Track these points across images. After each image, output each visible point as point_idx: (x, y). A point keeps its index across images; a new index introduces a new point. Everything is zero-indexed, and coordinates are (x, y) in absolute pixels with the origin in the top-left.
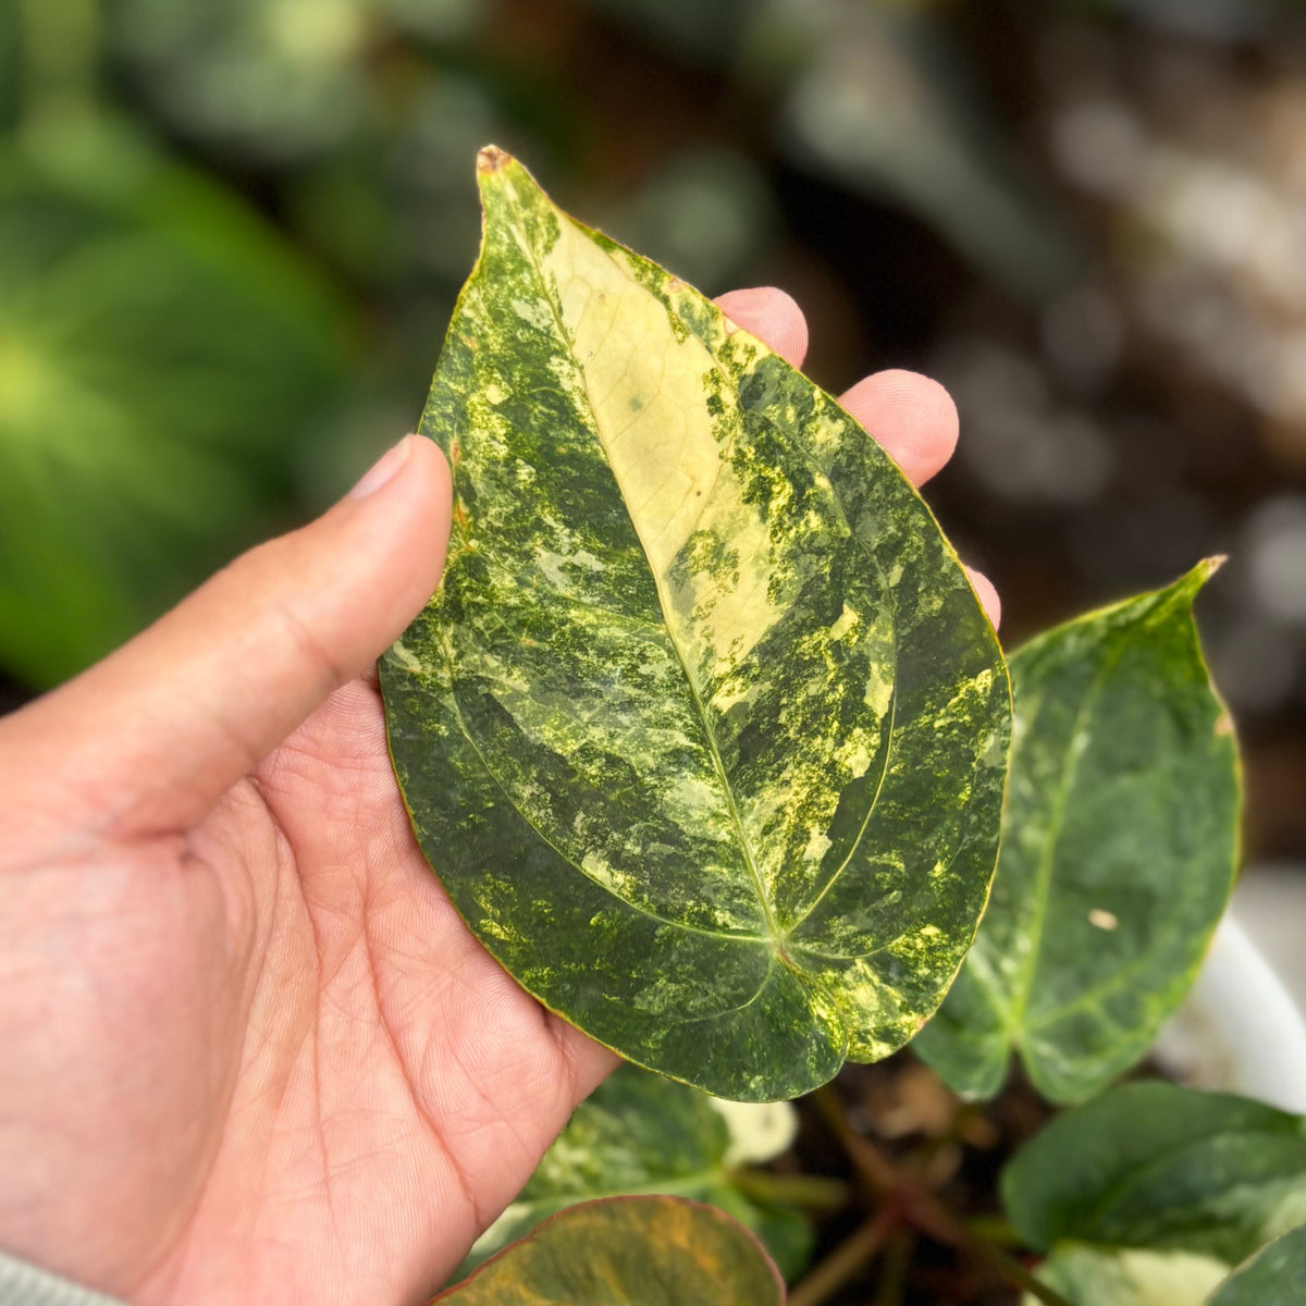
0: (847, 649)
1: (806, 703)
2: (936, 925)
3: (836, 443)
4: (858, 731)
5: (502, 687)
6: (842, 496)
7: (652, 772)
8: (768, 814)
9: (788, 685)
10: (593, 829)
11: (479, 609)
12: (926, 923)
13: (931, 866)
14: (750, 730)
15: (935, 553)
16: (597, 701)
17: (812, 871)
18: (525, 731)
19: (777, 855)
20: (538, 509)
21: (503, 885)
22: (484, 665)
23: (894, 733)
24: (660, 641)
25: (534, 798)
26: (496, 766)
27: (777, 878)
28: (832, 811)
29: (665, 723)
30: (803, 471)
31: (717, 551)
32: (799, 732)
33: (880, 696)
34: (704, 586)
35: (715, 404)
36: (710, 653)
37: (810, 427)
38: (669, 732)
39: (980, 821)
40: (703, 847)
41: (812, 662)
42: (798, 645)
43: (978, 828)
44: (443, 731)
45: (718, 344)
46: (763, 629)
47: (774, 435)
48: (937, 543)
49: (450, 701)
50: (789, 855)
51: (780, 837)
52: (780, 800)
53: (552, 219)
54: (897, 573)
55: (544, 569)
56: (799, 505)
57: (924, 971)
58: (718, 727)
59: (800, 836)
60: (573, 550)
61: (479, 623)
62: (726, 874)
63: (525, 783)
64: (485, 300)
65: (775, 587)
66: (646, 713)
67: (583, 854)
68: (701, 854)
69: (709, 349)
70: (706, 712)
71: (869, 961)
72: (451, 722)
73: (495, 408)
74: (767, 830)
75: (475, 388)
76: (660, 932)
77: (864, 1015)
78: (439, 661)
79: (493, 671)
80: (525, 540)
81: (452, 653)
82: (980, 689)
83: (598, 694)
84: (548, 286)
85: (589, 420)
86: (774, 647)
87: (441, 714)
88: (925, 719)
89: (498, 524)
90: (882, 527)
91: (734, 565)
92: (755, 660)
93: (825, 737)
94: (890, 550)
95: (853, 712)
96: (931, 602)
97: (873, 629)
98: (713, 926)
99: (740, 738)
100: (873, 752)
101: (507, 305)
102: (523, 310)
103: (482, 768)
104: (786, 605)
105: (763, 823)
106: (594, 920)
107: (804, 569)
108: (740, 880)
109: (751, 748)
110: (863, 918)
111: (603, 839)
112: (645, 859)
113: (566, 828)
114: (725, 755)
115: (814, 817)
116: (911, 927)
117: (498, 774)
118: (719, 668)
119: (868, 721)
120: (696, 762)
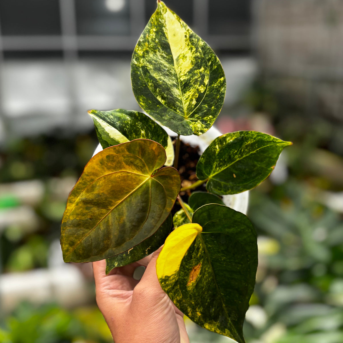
0: (202, 73)
1: (195, 79)
2: (212, 115)
3: (202, 44)
4: (202, 85)
5: (149, 67)
6: (203, 52)
7: (170, 85)
8: (187, 96)
9: (192, 77)
10: (160, 91)
11: (147, 57)
12: (210, 115)
13: (212, 107)
14: (185, 83)
15: (216, 59)
16: (163, 72)
17: (193, 106)
18: (151, 74)
19: (188, 103)
20: (158, 46)
21: (144, 97)
22: (147, 64)
23: (208, 87)
24: (173, 69)
25: (151, 86)
26: (146, 80)
27: (187, 107)
28: (197, 97)
29: (173, 80)
30: (197, 47)
31: (184, 56)
32: (193, 84)
33: (206, 81)
34: (181, 61)
35: (186, 36)
36: (181, 72)
37: (199, 42)
38: (173, 81)
39: (220, 101)
40: (176, 99)
41: (196, 74)
42: (194, 71)
43: (220, 102)
44: (139, 73)
45: (187, 29)
46: (189, 69)
47: (194, 42)
48: (216, 58)
49: (141, 69)
50: (190, 103)
51: (188, 100)
52: (189, 94)
53: (166, 9)
54: (210, 63)
55: (157, 55)
56: (197, 51)
57: (209, 122)
58: (181, 83)
59: (192, 100)
60: (162, 53)
61: (147, 58)
62: (179, 104)
63: (151, 83)
64: (155, 17)
65: (192, 62)
66: (170, 77)
67: (157, 96)
68: (176, 100)
69: (186, 30)
70: (179, 80)
71: (200, 121)
72: (140, 72)
73: (154, 32)
75: (152, 28)
76: (168, 110)
77: (198, 128)
78: (140, 63)
79: (148, 65)
80: (155, 50)
81: (142, 62)
82: (222, 80)
83: (163, 71)
84: (164, 18)
85: (167, 37)
86: (191, 72)
87: (139, 71)
88: (213, 85)
89: (152, 46)
90: (208, 56)
91: (186, 58)
92: (188, 74)
93: (197, 85)
94: (209, 60)
95: (202, 83)
96: (215, 67)
97: (206, 71)
98: (176, 111)
99: (184, 84)
100: (205, 90)
101: (158, 19)
102: (160, 20)
103: (144, 80)
104: (193, 66)
105: (186, 98)
106: (158, 106)
107: (196, 60)
108: (181, 106)
109: (186, 86)
110: (200, 114)
111: (161, 93)
112: (167, 98)
113: (155, 91)
114: (181, 87)
115: (194, 97)
116: (208, 116)
117: (146, 81)
118: (182, 74)
119: (204, 85)
120: (177, 87)
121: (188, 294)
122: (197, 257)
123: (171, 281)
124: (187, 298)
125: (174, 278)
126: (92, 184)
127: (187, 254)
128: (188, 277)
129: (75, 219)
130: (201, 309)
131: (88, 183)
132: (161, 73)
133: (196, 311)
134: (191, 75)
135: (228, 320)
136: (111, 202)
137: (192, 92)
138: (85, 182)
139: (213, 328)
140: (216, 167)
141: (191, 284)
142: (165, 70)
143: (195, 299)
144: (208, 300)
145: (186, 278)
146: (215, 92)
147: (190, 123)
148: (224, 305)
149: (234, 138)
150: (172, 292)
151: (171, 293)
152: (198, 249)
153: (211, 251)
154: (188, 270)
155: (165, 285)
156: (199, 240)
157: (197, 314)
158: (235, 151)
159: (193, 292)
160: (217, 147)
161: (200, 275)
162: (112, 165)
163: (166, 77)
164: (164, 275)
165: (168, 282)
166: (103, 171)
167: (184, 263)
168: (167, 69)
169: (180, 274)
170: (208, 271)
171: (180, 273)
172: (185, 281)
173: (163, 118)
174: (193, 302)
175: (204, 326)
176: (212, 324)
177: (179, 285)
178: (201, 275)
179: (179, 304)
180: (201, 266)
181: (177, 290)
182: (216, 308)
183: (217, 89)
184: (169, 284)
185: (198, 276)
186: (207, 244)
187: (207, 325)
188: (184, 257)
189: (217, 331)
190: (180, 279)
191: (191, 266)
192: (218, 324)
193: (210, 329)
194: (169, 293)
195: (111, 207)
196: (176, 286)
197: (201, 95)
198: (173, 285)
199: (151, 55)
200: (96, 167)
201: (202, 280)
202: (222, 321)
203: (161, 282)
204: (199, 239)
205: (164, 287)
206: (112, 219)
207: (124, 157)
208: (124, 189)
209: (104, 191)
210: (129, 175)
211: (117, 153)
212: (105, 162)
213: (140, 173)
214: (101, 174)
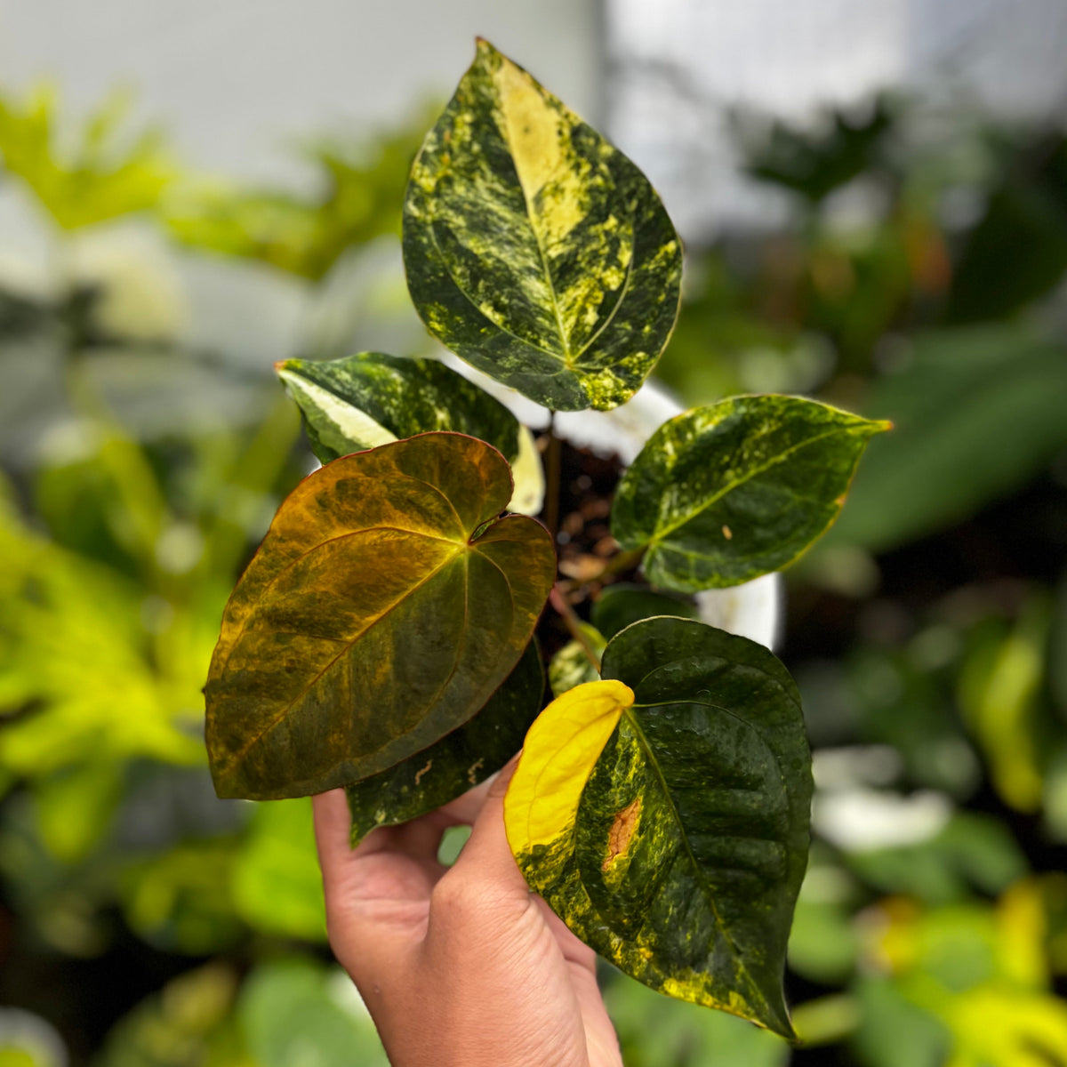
0: (611, 233)
1: (590, 252)
2: (643, 351)
3: (609, 154)
4: (614, 268)
5: (453, 223)
6: (612, 173)
7: (516, 270)
8: (570, 301)
9: (583, 245)
10: (487, 289)
11: (448, 195)
12: (638, 351)
13: (643, 327)
14: (564, 265)
15: (650, 193)
16: (496, 236)
17: (588, 329)
18: (461, 242)
19: (572, 320)
20: (480, 162)
21: (442, 307)
22: (446, 214)
23: (630, 273)
24: (527, 225)
25: (462, 275)
26: (447, 259)
27: (571, 330)
28: (600, 301)
29: (526, 256)
30: (595, 160)
31: (556, 189)
32: (586, 264)
33: (626, 257)
34: (549, 202)
35: (560, 133)
36: (549, 233)
37: (599, 147)
38: (527, 260)
40: (537, 309)
41: (595, 236)
42: (589, 230)
43: (668, 311)
44: (425, 240)
45: (563, 113)
46: (574, 223)
47: (585, 147)
49: (430, 230)
50: (578, 320)
51: (574, 312)
52: (575, 295)
53: (501, 60)
54: (635, 203)
55: (479, 187)
56: (593, 173)
57: (636, 372)
58: (550, 264)
59: (583, 311)
60: (493, 182)
61: (447, 199)
62: (547, 324)
63: (459, 265)
64: (470, 82)
65: (581, 205)
66: (518, 249)
67: (481, 302)
68: (536, 311)
69: (559, 114)
70: (544, 257)
71: (611, 369)
72: (429, 238)
73: (467, 124)
74: (568, 309)
75: (460, 114)
76: (514, 341)
77: (606, 390)
78: (427, 212)
79: (450, 217)
80: (472, 173)
81: (434, 210)
82: (670, 251)
83: (497, 233)
84: (495, 83)
85: (505, 136)
86: (579, 231)
87: (425, 234)
88: (645, 266)
89: (461, 165)
90: (628, 185)
91: (563, 193)
92: (569, 237)
93: (598, 266)
94: (631, 195)
95: (612, 259)
96: (649, 214)
97: (623, 228)
98: (538, 345)
99: (560, 268)
100: (621, 281)
101: (478, 86)
102: (484, 90)
103: (440, 259)
104: (585, 213)
105: (567, 305)
106: (483, 330)
107: (593, 198)
108: (554, 328)
109: (564, 272)
110: (611, 349)
111: (492, 294)
112: (510, 307)
113: (474, 288)
114: (552, 275)
115: (591, 303)
116: (632, 354)
117: (446, 261)
118: (553, 240)
119: (619, 266)
120: (538, 275)
121: (609, 894)
122: (626, 782)
123: (553, 860)
124: (607, 907)
125: (563, 850)
126: (294, 565)
127: (595, 774)
128: (605, 844)
129: (245, 669)
130: (650, 937)
131: (283, 563)
132: (491, 237)
133: (638, 946)
134: (579, 240)
135: (737, 965)
136: (350, 618)
137: (583, 287)
138: (273, 560)
139: (690, 991)
140: (670, 510)
141: (615, 866)
142: (501, 229)
143: (630, 909)
144: (671, 909)
145: (598, 846)
146: (651, 285)
147: (581, 376)
148: (721, 921)
149: (717, 419)
150: (558, 894)
151: (557, 897)
152: (628, 757)
153: (668, 761)
154: (602, 824)
155: (536, 872)
156: (630, 730)
157: (639, 954)
158: (721, 458)
159: (622, 888)
160: (669, 447)
161: (640, 836)
162: (352, 509)
163: (507, 247)
164: (530, 843)
165: (545, 862)
166: (327, 528)
167: (589, 803)
168: (506, 227)
169: (580, 836)
170: (662, 820)
171: (579, 833)
172: (596, 857)
173: (500, 363)
174: (625, 917)
175: (663, 988)
176: (689, 980)
177: (577, 870)
178: (642, 837)
179: (582, 928)
180: (640, 808)
181: (573, 885)
182: (697, 932)
183: (656, 276)
184: (548, 867)
185: (635, 840)
186: (655, 740)
187: (672, 986)
188: (587, 785)
189: (704, 1001)
190: (580, 851)
191: (609, 810)
192: (705, 977)
193: (682, 995)
194: (549, 896)
195: (348, 635)
196: (570, 873)
197: (611, 296)
198: (561, 870)
199: (460, 189)
200: (307, 515)
201: (648, 849)
202: (719, 969)
203: (524, 866)
204: (628, 727)
205: (533, 878)
206: (352, 670)
207: (389, 487)
208: (389, 581)
209: (329, 588)
210: (403, 538)
211: (367, 475)
212: (333, 499)
213: (435, 534)
214: (322, 535)
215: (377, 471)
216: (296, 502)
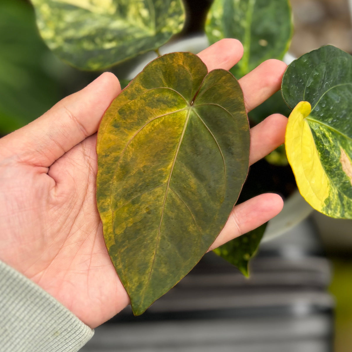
129: (127, 228)
131: (114, 166)
136: (162, 172)
138: (108, 168)
162: (132, 121)
166: (125, 137)
195: (165, 180)
200: (112, 136)
206: (177, 194)
207: (145, 99)
208: (168, 143)
209: (144, 163)
210: (161, 121)
211: (132, 100)
212: (120, 121)
213: (175, 110)
214: (124, 142)
215: (135, 94)
216: (103, 134)
